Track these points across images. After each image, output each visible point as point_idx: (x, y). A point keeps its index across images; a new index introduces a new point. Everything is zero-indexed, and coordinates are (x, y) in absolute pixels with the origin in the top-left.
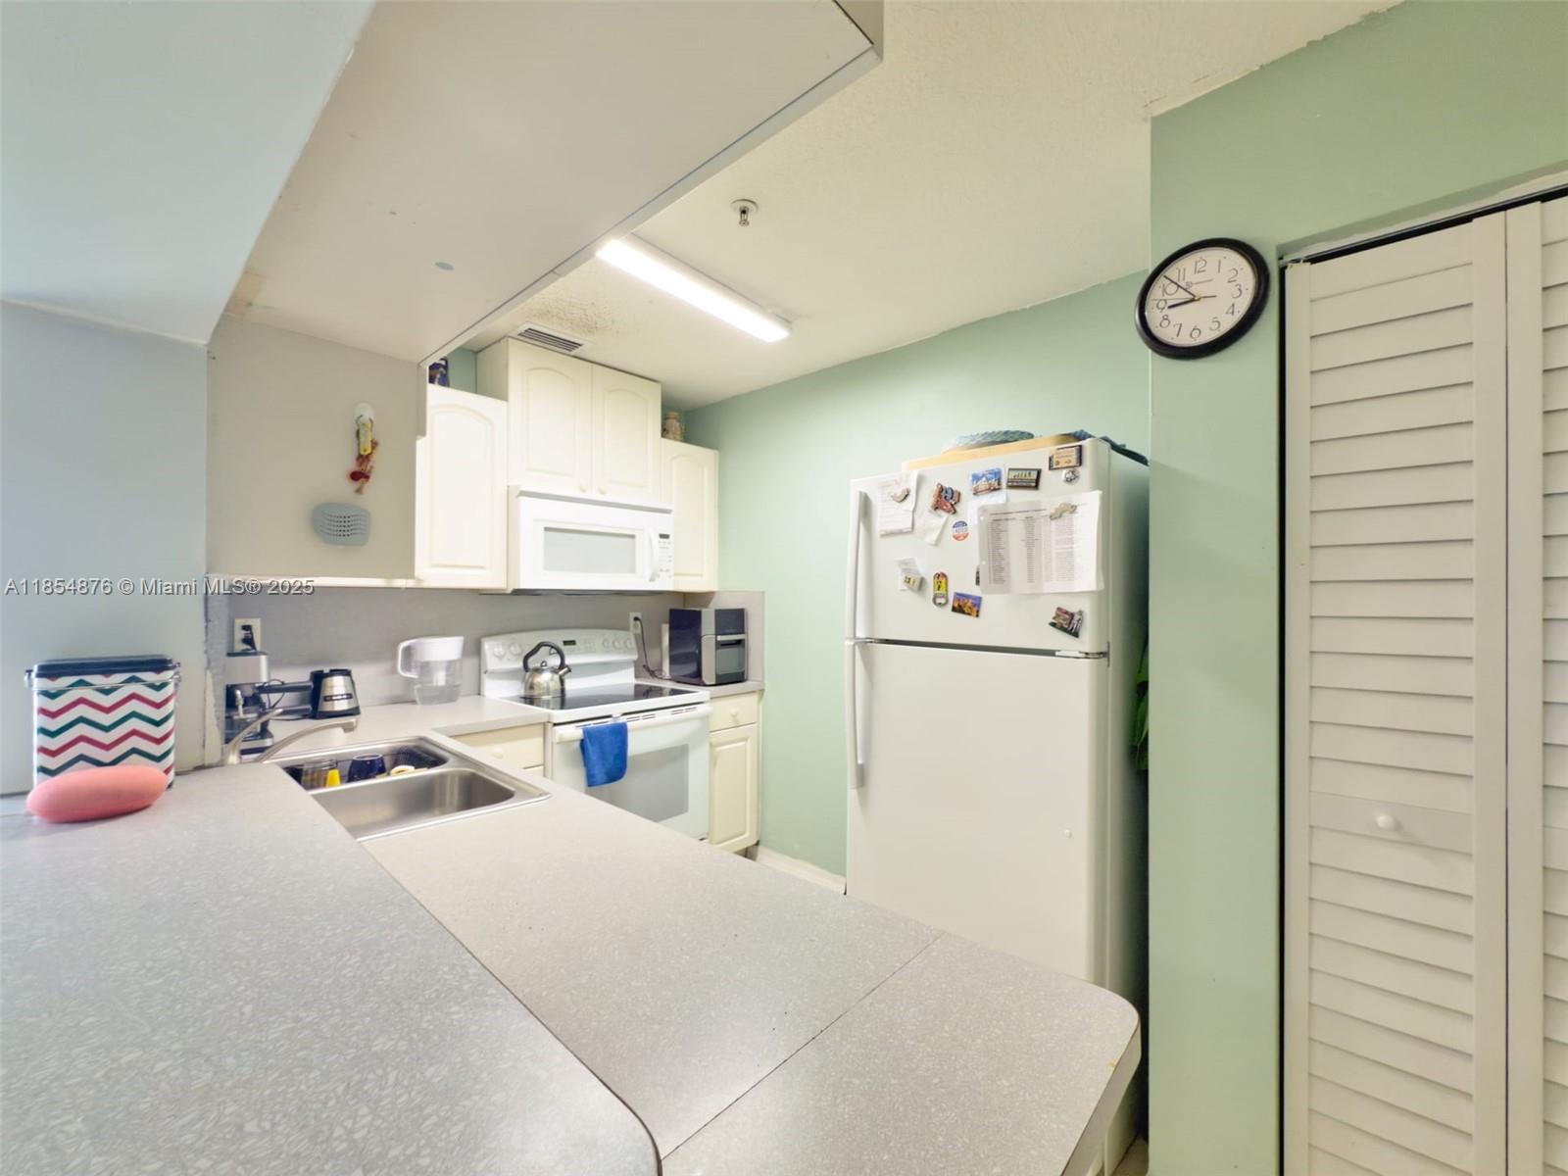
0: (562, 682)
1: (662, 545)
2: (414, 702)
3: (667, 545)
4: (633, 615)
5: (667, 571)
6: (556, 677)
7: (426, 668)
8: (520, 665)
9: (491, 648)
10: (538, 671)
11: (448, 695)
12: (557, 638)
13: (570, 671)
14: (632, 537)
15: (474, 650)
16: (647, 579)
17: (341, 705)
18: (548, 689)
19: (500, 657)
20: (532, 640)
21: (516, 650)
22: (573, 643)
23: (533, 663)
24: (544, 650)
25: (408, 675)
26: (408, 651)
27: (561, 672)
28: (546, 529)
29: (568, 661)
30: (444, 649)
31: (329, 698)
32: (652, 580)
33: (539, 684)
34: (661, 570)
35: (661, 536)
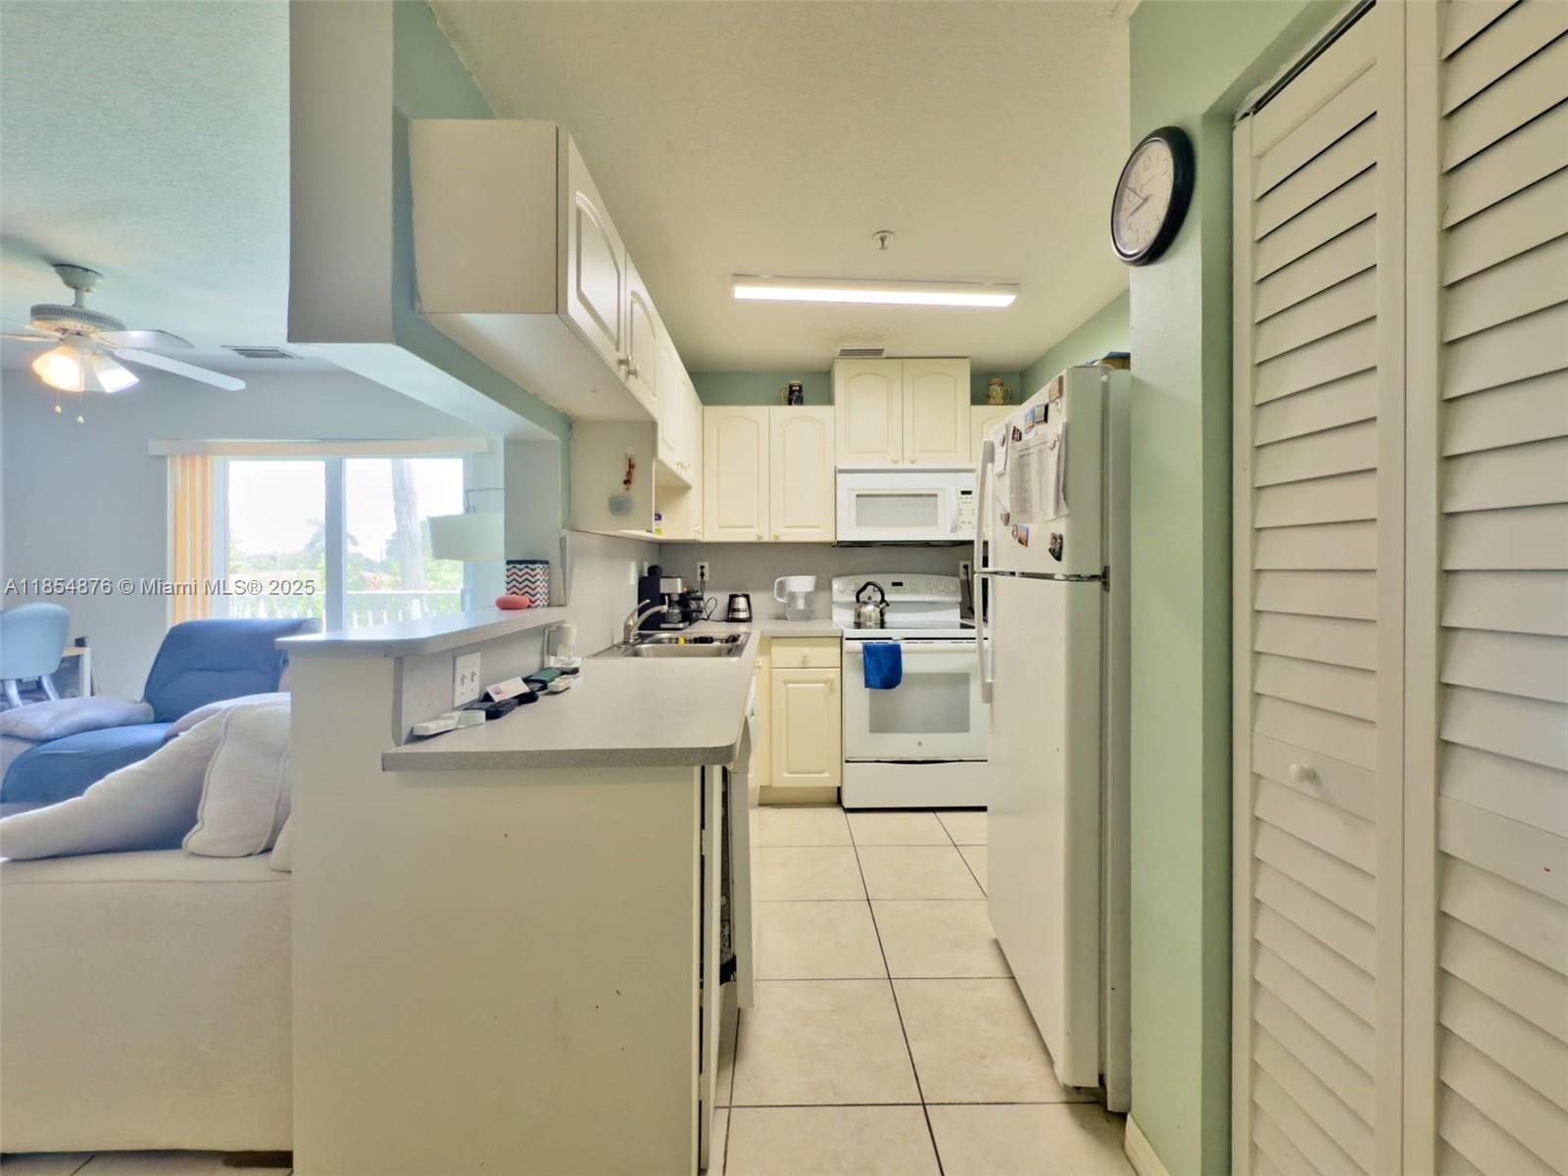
0: (882, 614)
1: (964, 500)
2: (786, 619)
3: (969, 500)
4: (962, 563)
5: (970, 523)
6: (878, 610)
7: (793, 596)
8: (854, 599)
9: (836, 585)
10: (865, 603)
11: (807, 615)
12: (884, 581)
13: (888, 605)
14: (935, 495)
15: (824, 586)
16: (949, 528)
17: (743, 615)
18: (870, 618)
19: (842, 592)
20: (862, 580)
21: (852, 587)
22: (901, 584)
23: (863, 596)
24: (870, 588)
25: (782, 600)
26: (782, 585)
27: (881, 606)
28: (858, 496)
29: (886, 598)
30: (801, 584)
31: (738, 610)
32: (954, 530)
33: (864, 613)
34: (964, 523)
35: (963, 493)
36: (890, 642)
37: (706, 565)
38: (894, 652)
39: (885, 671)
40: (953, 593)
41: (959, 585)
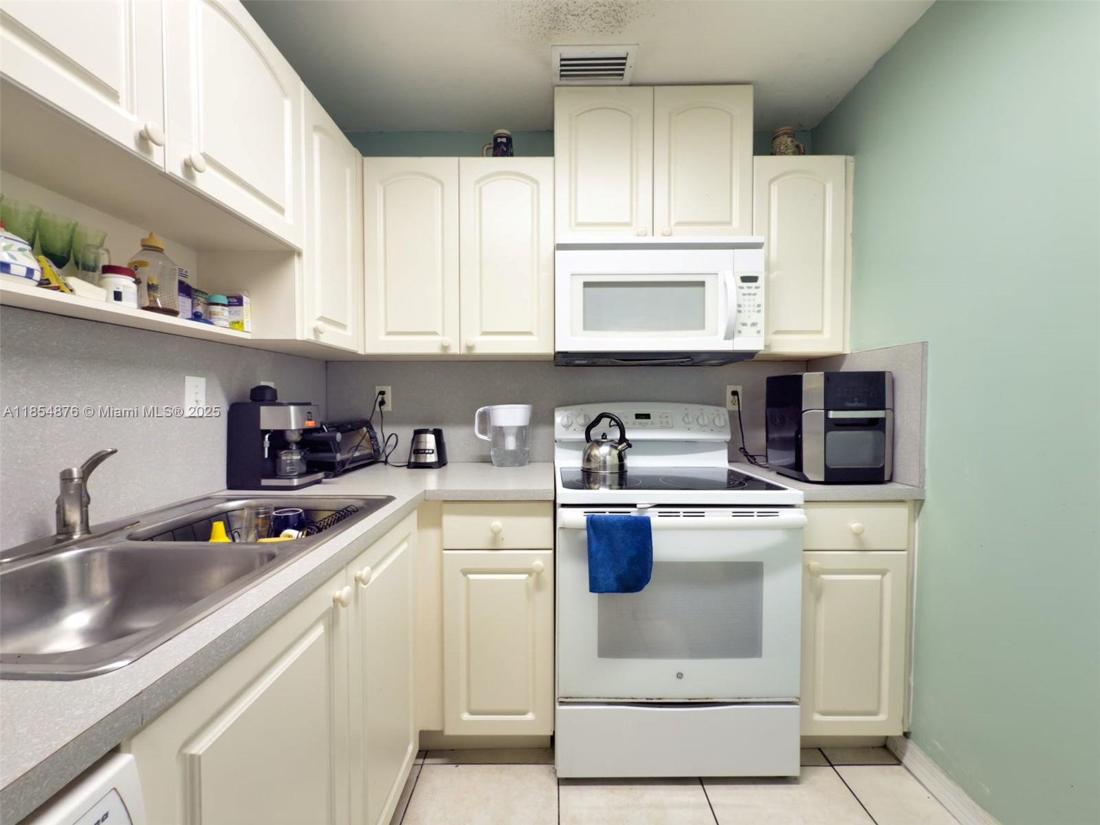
0: (621, 458)
1: (746, 291)
2: (491, 463)
3: (752, 291)
4: (730, 389)
5: (754, 324)
6: (615, 452)
7: (500, 432)
8: (583, 436)
9: (560, 418)
10: (599, 443)
11: (521, 458)
12: (624, 411)
13: (630, 446)
14: (701, 284)
15: (541, 418)
16: (722, 334)
17: (432, 458)
18: (605, 462)
19: (567, 427)
20: (594, 411)
21: (581, 420)
22: (647, 416)
23: (596, 433)
24: (605, 421)
25: (485, 438)
26: (485, 418)
27: (620, 447)
28: (586, 285)
29: (628, 436)
30: (511, 416)
31: (424, 452)
32: (729, 335)
33: (595, 455)
34: (744, 324)
35: (745, 279)
36: (634, 512)
37: (388, 390)
38: (640, 530)
39: (625, 562)
40: (719, 430)
41: (727, 417)
